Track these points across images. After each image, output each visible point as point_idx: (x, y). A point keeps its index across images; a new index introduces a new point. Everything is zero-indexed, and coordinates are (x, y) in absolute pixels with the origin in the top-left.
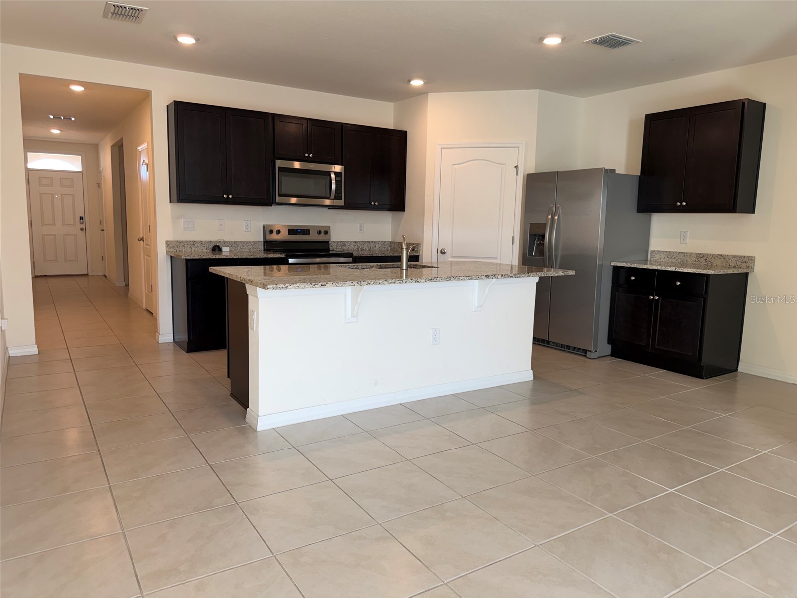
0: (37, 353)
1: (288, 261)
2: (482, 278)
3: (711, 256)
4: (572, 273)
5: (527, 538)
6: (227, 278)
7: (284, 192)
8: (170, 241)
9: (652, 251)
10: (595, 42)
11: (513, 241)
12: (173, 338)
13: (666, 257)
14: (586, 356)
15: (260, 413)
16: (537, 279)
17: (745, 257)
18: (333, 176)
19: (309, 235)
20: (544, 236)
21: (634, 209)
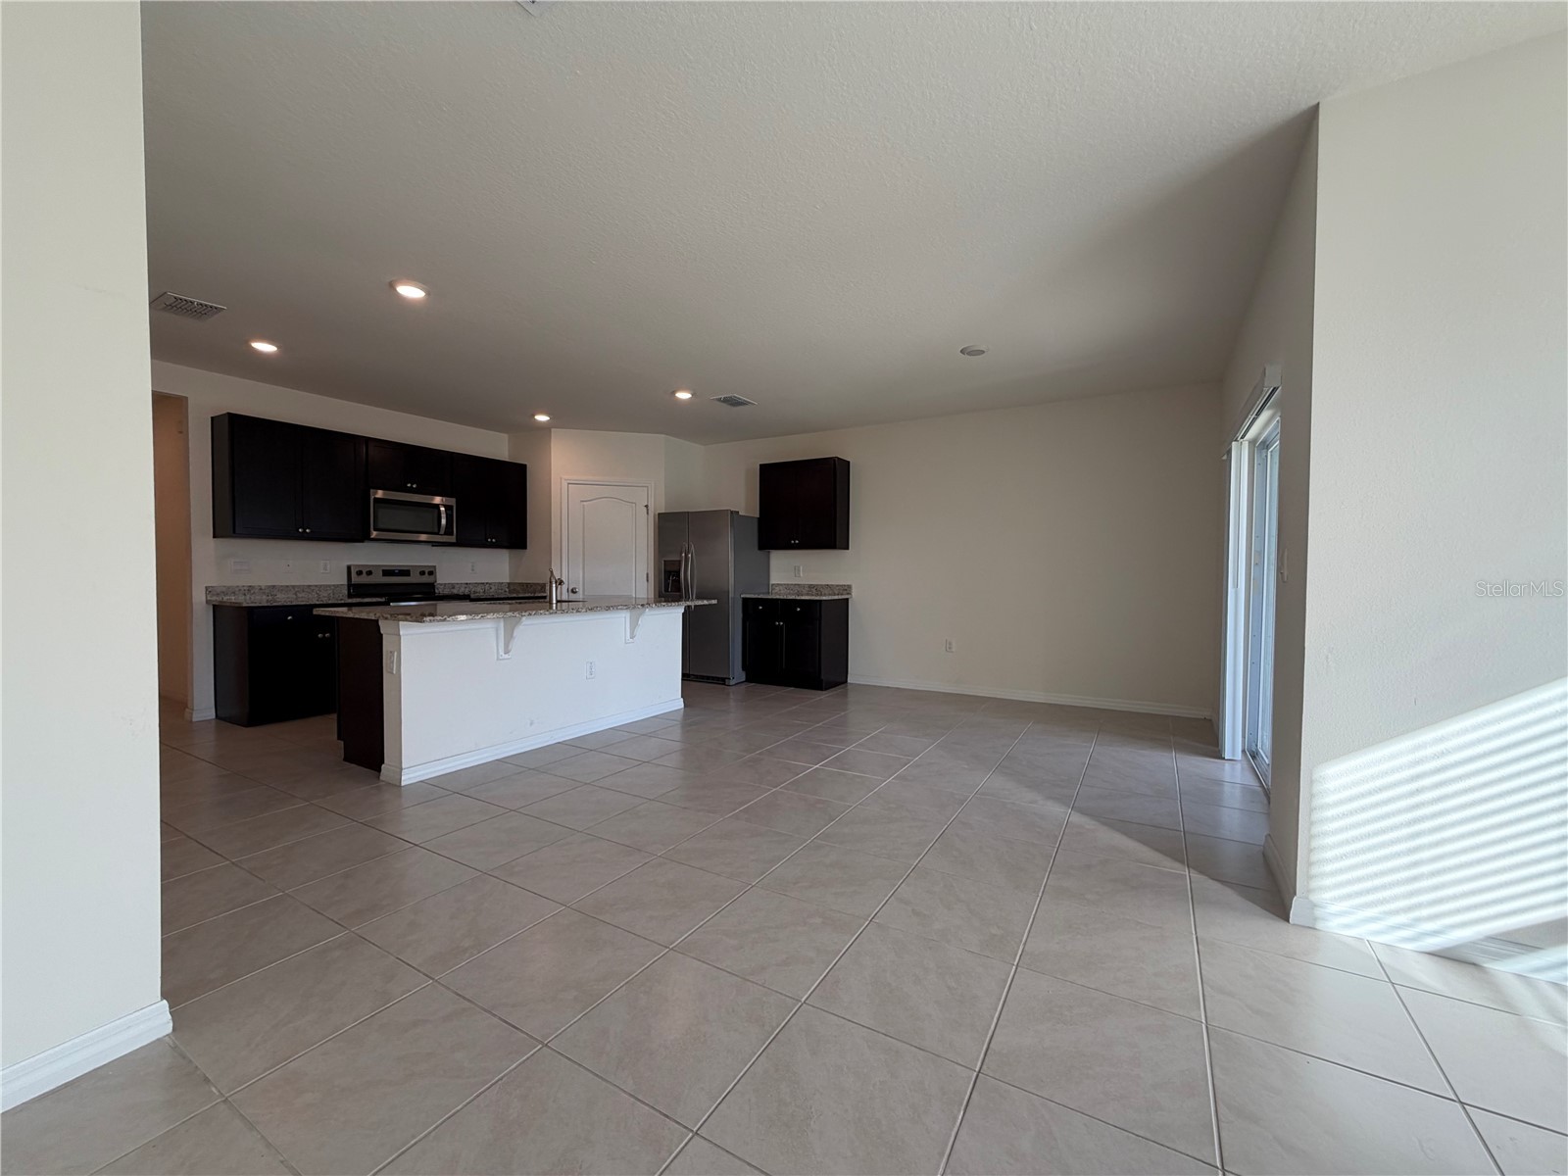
3: (818, 585)
4: (714, 602)
7: (381, 526)
8: (213, 588)
9: (773, 584)
10: (719, 400)
11: (647, 581)
12: (215, 713)
13: (785, 589)
14: (724, 684)
15: (403, 766)
16: (682, 610)
17: (845, 586)
18: (442, 509)
19: (409, 576)
20: (678, 572)
21: (756, 547)
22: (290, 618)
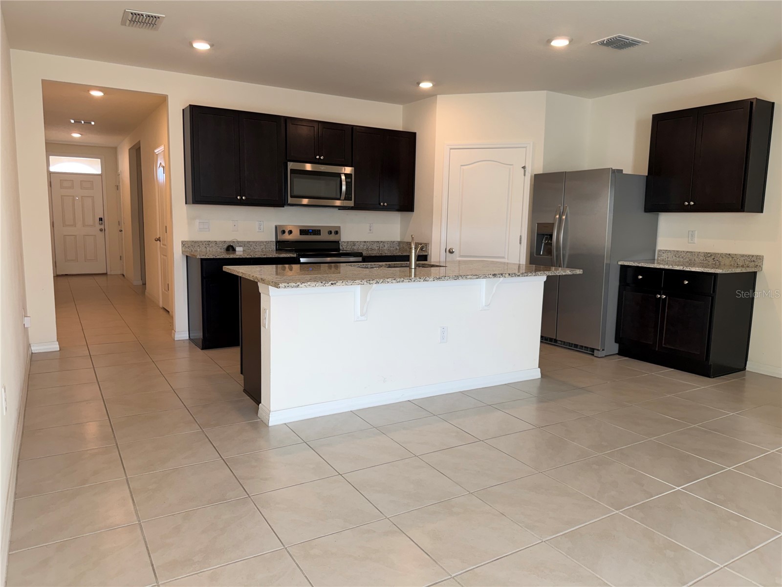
0: (59, 349)
1: (300, 260)
2: (489, 277)
3: (719, 256)
4: (579, 272)
5: (533, 533)
6: (240, 277)
7: (296, 193)
8: (186, 241)
9: (660, 251)
10: (602, 43)
11: (520, 241)
12: (188, 336)
13: (674, 257)
14: (593, 355)
15: (272, 409)
16: (544, 278)
17: (753, 256)
18: (343, 177)
19: (320, 235)
20: (551, 236)
21: (643, 209)
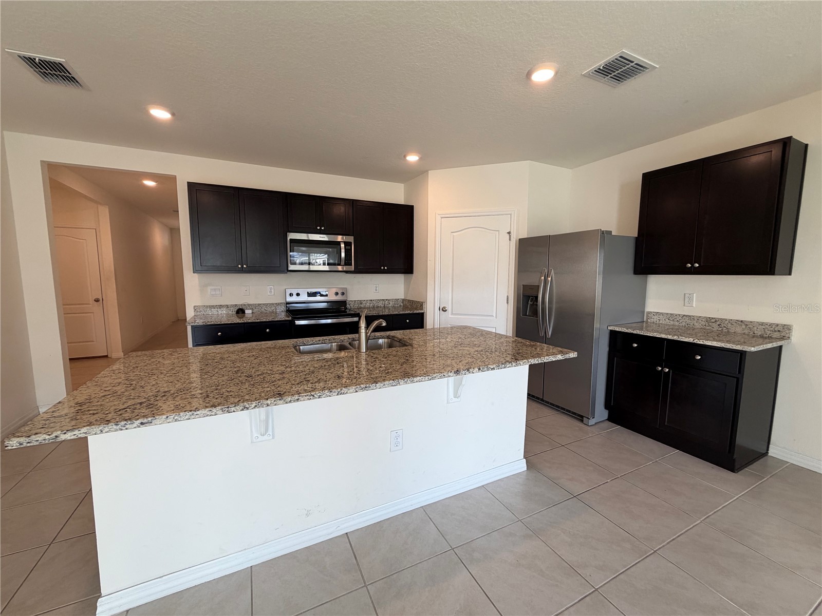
1: (295, 323)
2: (450, 376)
3: (727, 322)
4: (573, 355)
8: (197, 306)
9: (649, 313)
11: (507, 301)
13: (667, 320)
14: (582, 421)
17: (777, 325)
19: (327, 296)
20: (537, 298)
21: (632, 272)
22: (219, 334)
